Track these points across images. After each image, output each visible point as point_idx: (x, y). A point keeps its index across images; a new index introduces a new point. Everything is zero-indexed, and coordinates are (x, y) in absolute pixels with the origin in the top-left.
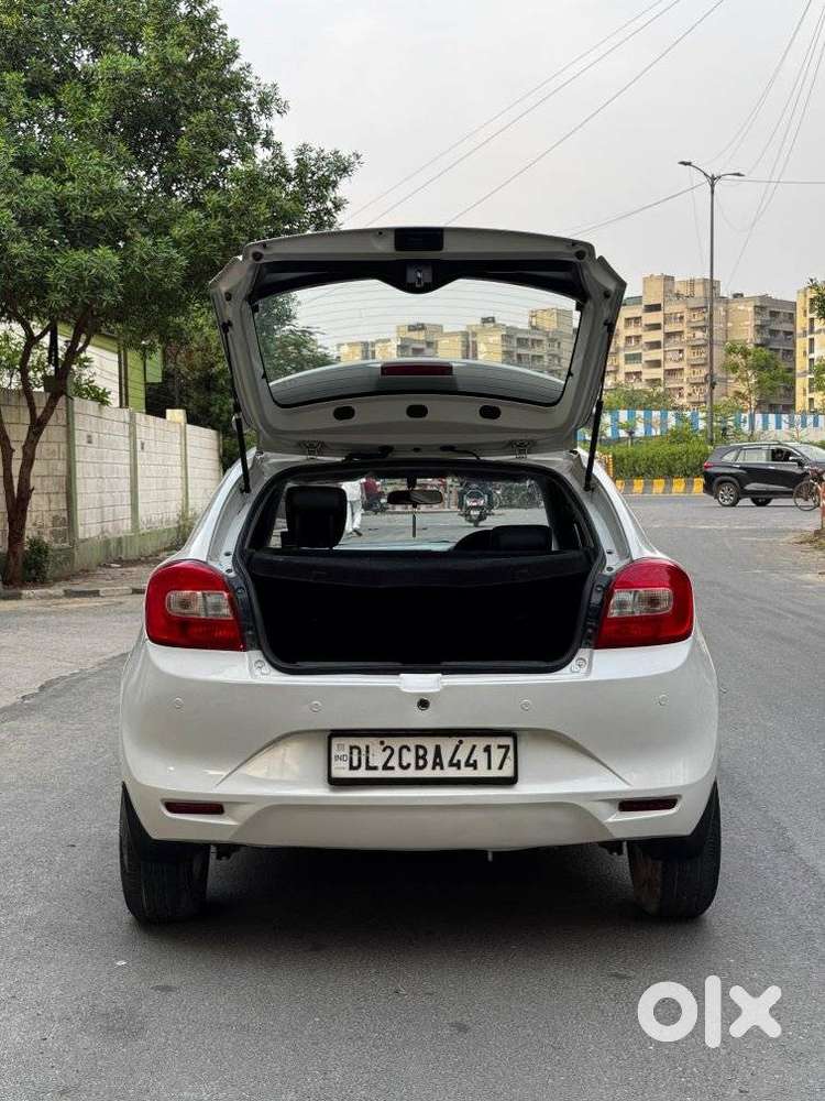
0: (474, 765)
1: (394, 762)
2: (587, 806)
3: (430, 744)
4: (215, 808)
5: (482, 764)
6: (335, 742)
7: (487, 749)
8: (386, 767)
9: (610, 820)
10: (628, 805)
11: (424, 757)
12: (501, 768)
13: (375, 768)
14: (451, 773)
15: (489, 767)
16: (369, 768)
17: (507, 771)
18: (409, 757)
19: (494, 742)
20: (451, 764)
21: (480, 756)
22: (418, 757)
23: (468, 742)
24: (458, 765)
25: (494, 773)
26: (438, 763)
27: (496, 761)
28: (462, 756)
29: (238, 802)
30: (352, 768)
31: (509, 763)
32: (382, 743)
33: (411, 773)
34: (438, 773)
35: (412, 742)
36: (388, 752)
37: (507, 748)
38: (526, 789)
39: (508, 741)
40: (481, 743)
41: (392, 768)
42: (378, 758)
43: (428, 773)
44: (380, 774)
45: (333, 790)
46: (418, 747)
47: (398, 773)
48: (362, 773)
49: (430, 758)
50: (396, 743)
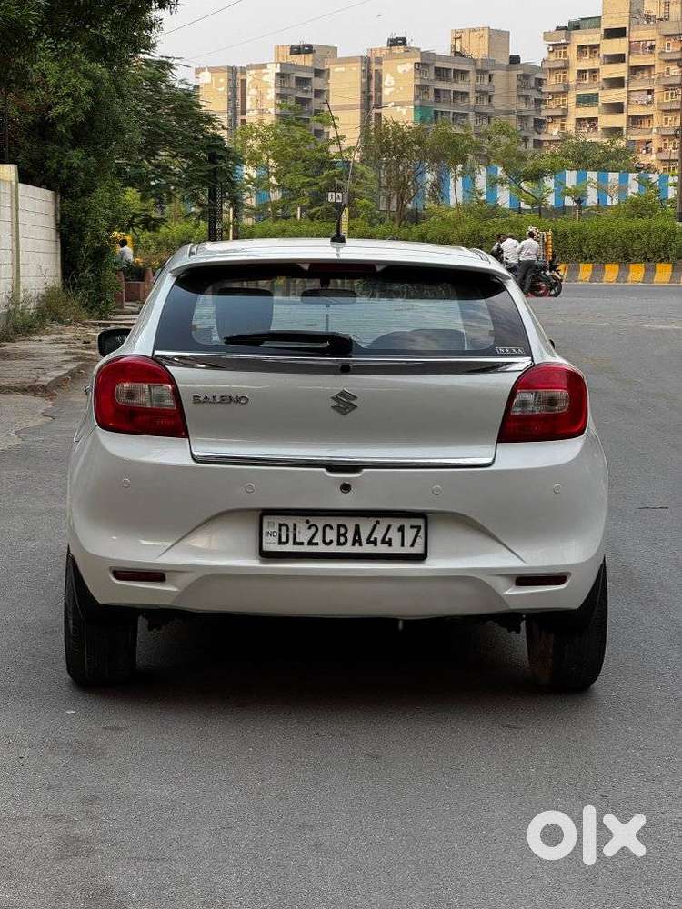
0: (390, 543)
1: (318, 539)
2: (487, 580)
3: (350, 523)
4: (157, 576)
5: (396, 541)
6: (266, 520)
7: (401, 529)
8: (310, 543)
9: (507, 593)
10: (523, 580)
11: (344, 535)
12: (412, 545)
13: (302, 544)
14: (368, 549)
15: (403, 545)
16: (295, 543)
17: (418, 549)
18: (331, 535)
19: (407, 523)
20: (369, 541)
21: (394, 535)
22: (339, 535)
23: (385, 523)
24: (375, 542)
25: (407, 550)
26: (357, 540)
27: (408, 540)
28: (378, 535)
29: (179, 570)
30: (280, 543)
31: (420, 541)
32: (308, 522)
33: (334, 548)
34: (357, 549)
35: (334, 522)
36: (313, 529)
37: (419, 528)
38: (434, 564)
39: (420, 522)
40: (396, 523)
41: (317, 544)
42: (304, 535)
43: (348, 549)
44: (306, 549)
45: (262, 562)
46: (339, 526)
47: (322, 548)
48: (289, 548)
49: (350, 536)
50: (320, 522)
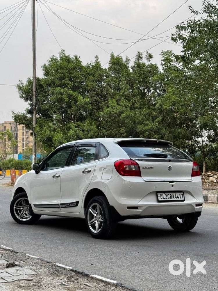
0: (178, 198)
1: (167, 197)
2: (193, 205)
3: (172, 194)
4: (136, 208)
5: (180, 197)
6: (158, 194)
7: (180, 195)
8: (166, 198)
9: (196, 208)
11: (171, 196)
13: (164, 199)
14: (175, 199)
17: (183, 199)
18: (169, 197)
21: (179, 196)
22: (170, 196)
23: (177, 193)
25: (181, 199)
26: (173, 198)
28: (177, 196)
29: (142, 206)
30: (161, 199)
31: (183, 197)
32: (165, 194)
33: (170, 199)
35: (169, 194)
38: (186, 202)
39: (182, 193)
40: (179, 194)
41: (167, 198)
43: (172, 199)
44: (165, 200)
45: (158, 203)
46: (170, 194)
47: (168, 199)
50: (167, 194)
